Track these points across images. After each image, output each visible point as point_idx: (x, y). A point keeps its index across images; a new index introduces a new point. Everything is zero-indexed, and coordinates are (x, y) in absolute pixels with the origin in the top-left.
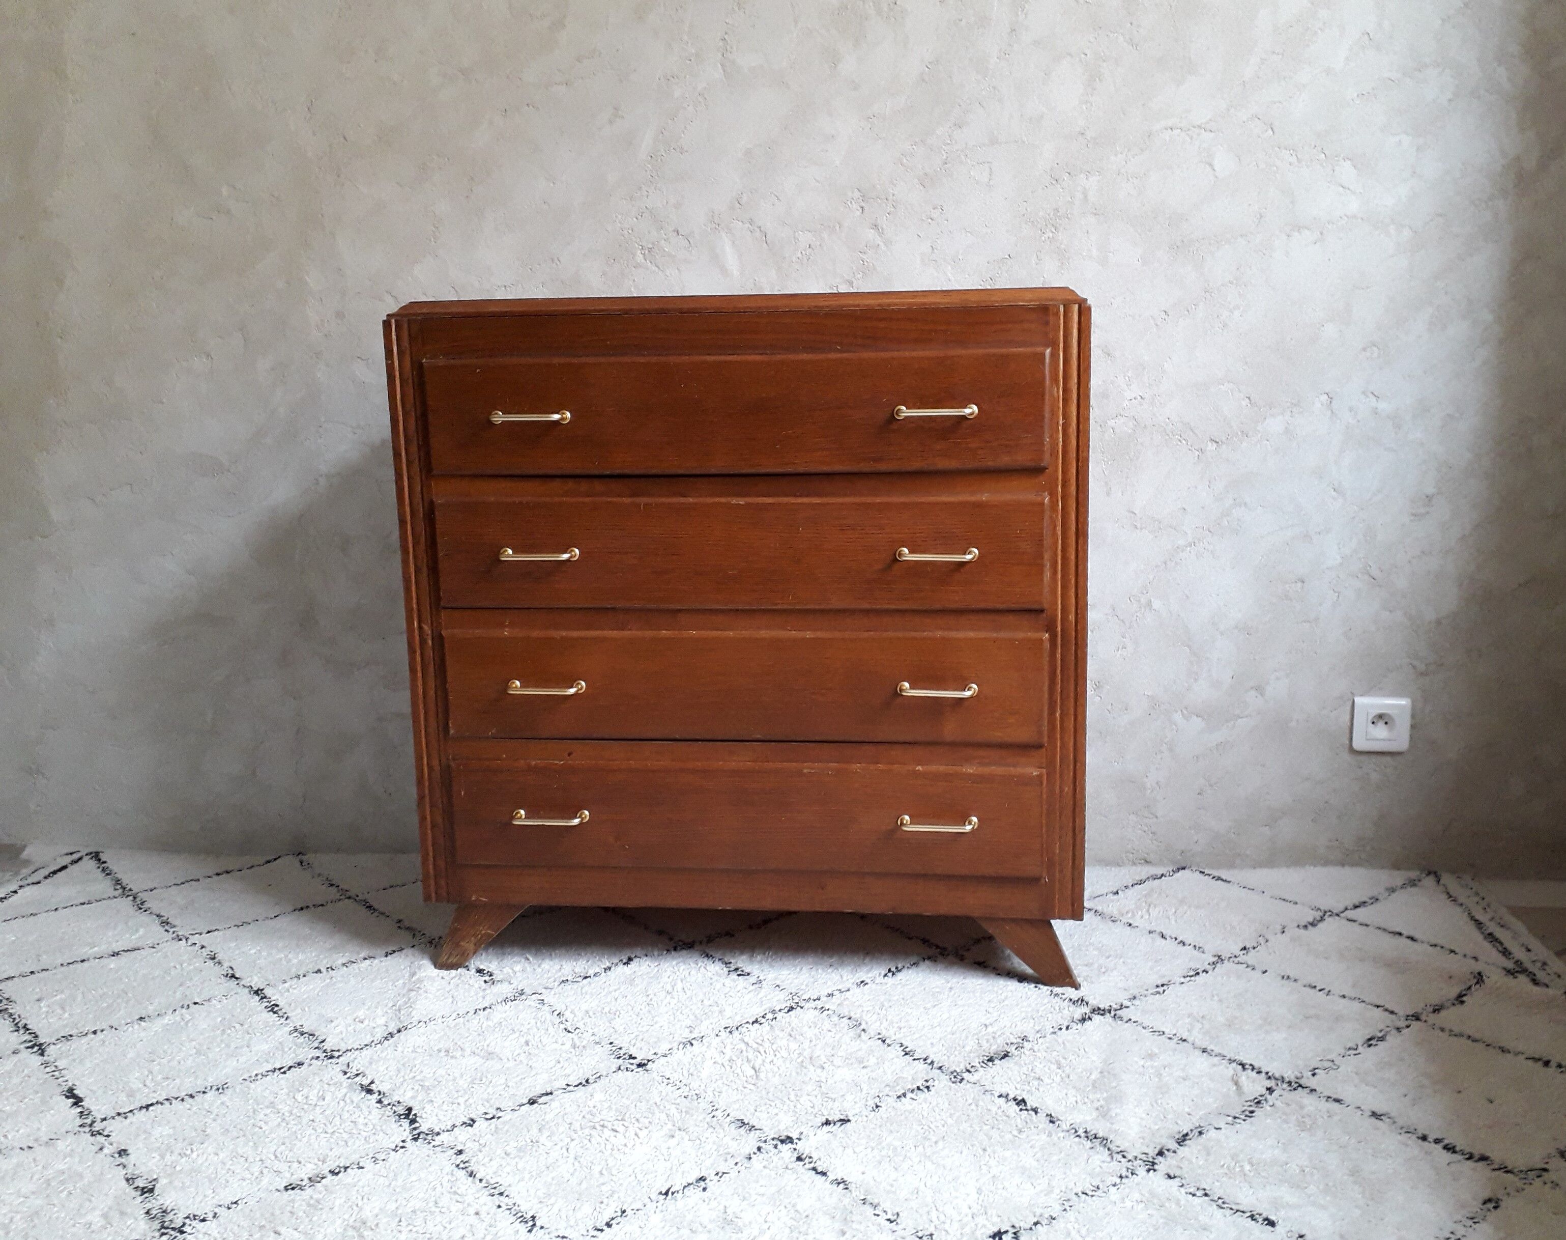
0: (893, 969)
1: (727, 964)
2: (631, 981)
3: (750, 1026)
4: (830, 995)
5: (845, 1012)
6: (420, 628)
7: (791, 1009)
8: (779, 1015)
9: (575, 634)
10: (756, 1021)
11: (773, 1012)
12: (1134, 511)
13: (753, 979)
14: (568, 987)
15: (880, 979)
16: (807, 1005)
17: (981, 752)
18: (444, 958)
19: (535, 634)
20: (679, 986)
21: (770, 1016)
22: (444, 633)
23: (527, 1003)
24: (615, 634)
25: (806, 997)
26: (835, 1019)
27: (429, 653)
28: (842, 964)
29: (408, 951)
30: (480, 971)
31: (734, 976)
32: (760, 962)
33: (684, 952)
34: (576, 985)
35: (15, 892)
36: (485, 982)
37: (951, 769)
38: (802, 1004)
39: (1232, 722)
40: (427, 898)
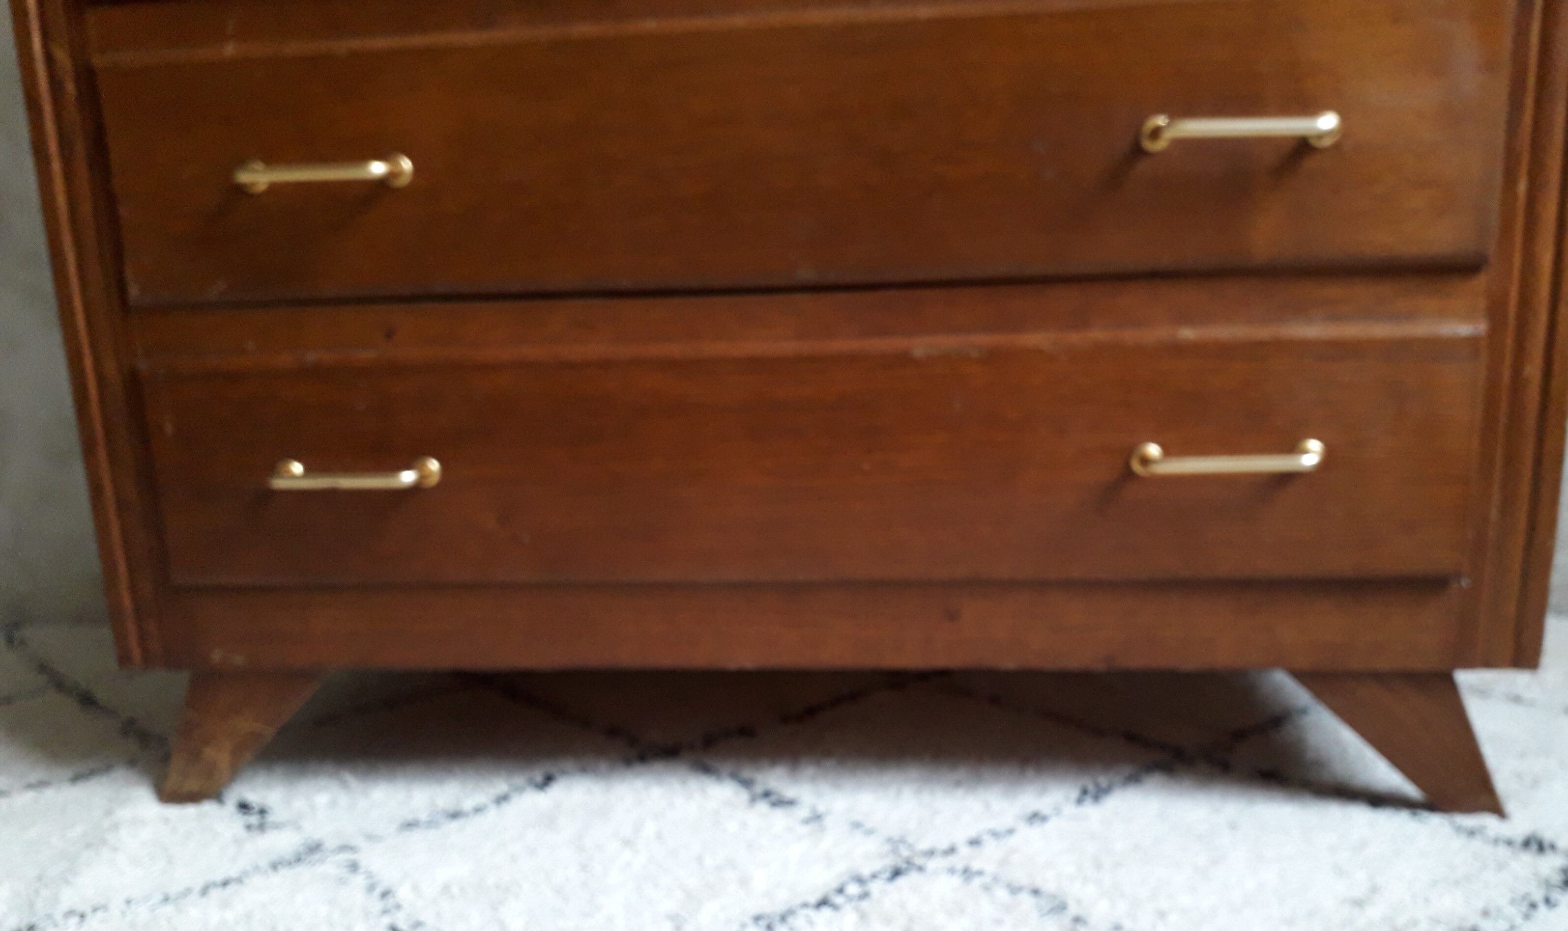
0: (1091, 787)
1: (747, 784)
2: (549, 821)
3: (811, 913)
4: (975, 842)
5: (1021, 877)
6: (49, 59)
7: (897, 873)
8: (875, 887)
9: (381, 43)
10: (824, 902)
11: (860, 880)
13: (802, 812)
14: (416, 837)
15: (1070, 809)
16: (932, 864)
17: (1333, 290)
18: (173, 781)
19: (293, 48)
20: (650, 829)
21: (853, 889)
22: (98, 61)
23: (321, 869)
24: (471, 38)
25: (924, 845)
26: (1002, 894)
27: (73, 114)
28: (978, 780)
29: (120, 774)
30: (244, 807)
31: (763, 807)
32: (813, 779)
33: (659, 766)
34: (432, 833)
36: (249, 827)
37: (1263, 332)
38: (919, 861)
40: (124, 659)
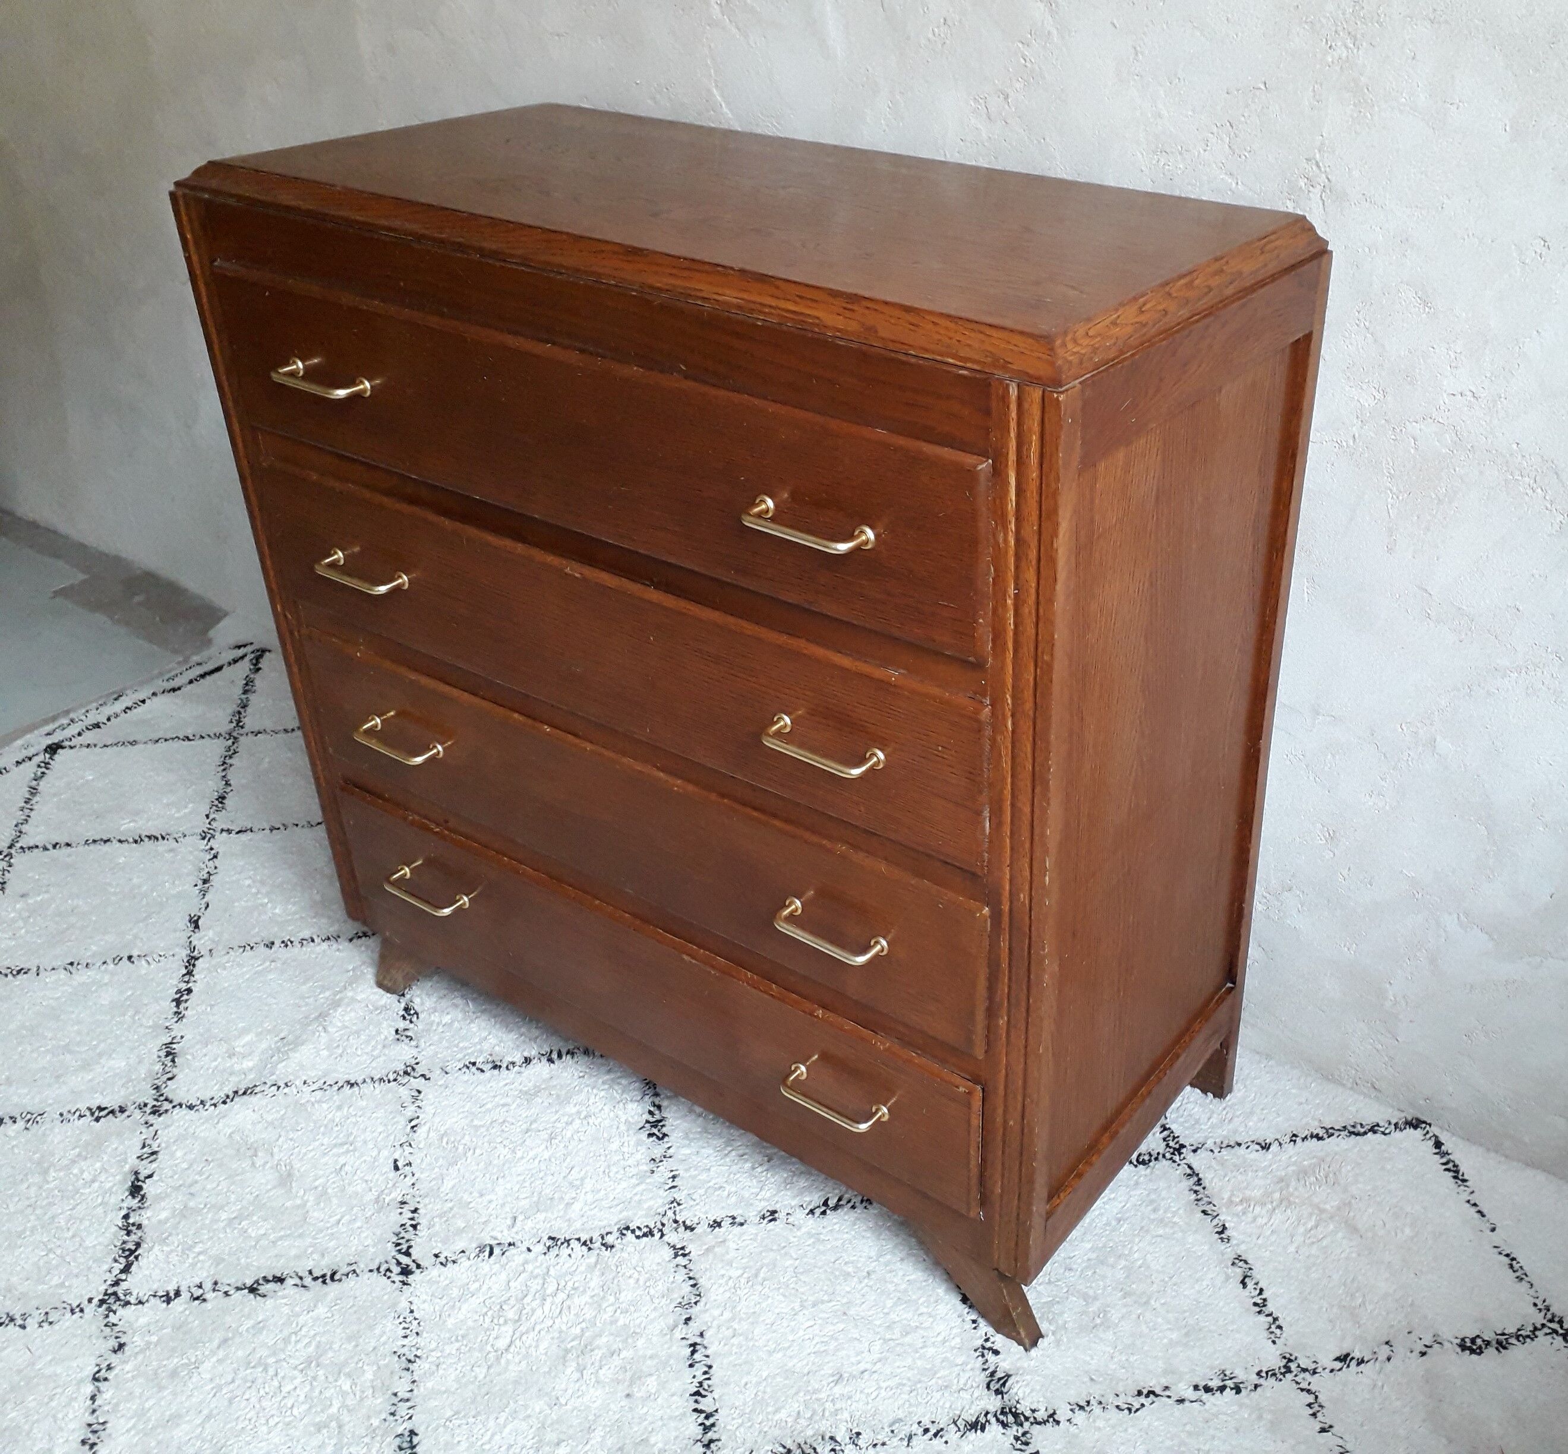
1: (655, 1106)
3: (577, 1247)
12: (1429, 588)
13: (659, 1150)
18: (380, 977)
21: (612, 1238)
23: (402, 1091)
26: (679, 1277)
30: (407, 1009)
35: (143, 702)
38: (667, 1229)
39: (1538, 959)
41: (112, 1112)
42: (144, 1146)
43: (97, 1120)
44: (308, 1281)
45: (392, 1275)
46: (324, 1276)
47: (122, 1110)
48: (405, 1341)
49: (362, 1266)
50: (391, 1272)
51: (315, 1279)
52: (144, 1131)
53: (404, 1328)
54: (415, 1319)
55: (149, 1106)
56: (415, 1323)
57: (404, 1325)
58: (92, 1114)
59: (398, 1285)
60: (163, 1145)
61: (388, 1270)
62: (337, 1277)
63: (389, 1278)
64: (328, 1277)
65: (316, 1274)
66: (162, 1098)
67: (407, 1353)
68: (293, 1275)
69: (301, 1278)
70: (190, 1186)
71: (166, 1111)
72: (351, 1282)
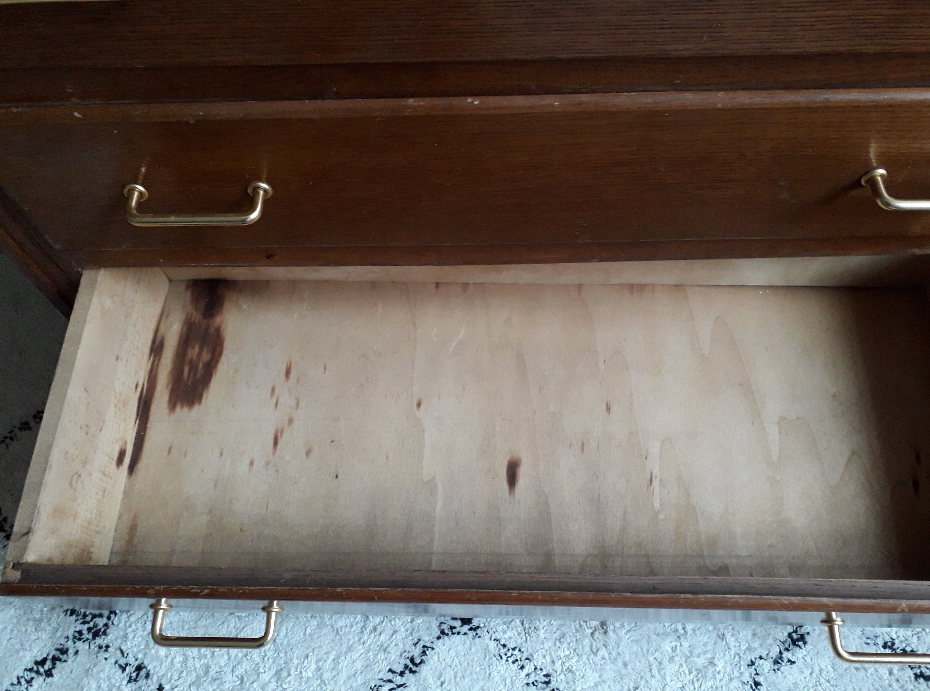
41: (55, 659)
42: (124, 669)
43: (49, 674)
44: (399, 680)
45: (458, 629)
46: (406, 667)
47: (64, 651)
48: (526, 671)
49: (427, 638)
50: (455, 628)
51: (402, 674)
52: (107, 655)
53: (513, 663)
54: (514, 649)
55: (85, 632)
56: (516, 652)
57: (511, 660)
58: (38, 672)
59: (472, 633)
60: (140, 656)
61: (452, 628)
62: (418, 661)
63: (459, 633)
64: (411, 666)
65: (399, 668)
66: (89, 618)
67: (537, 678)
68: (382, 683)
69: (390, 681)
70: (207, 673)
71: (106, 625)
72: (432, 658)
